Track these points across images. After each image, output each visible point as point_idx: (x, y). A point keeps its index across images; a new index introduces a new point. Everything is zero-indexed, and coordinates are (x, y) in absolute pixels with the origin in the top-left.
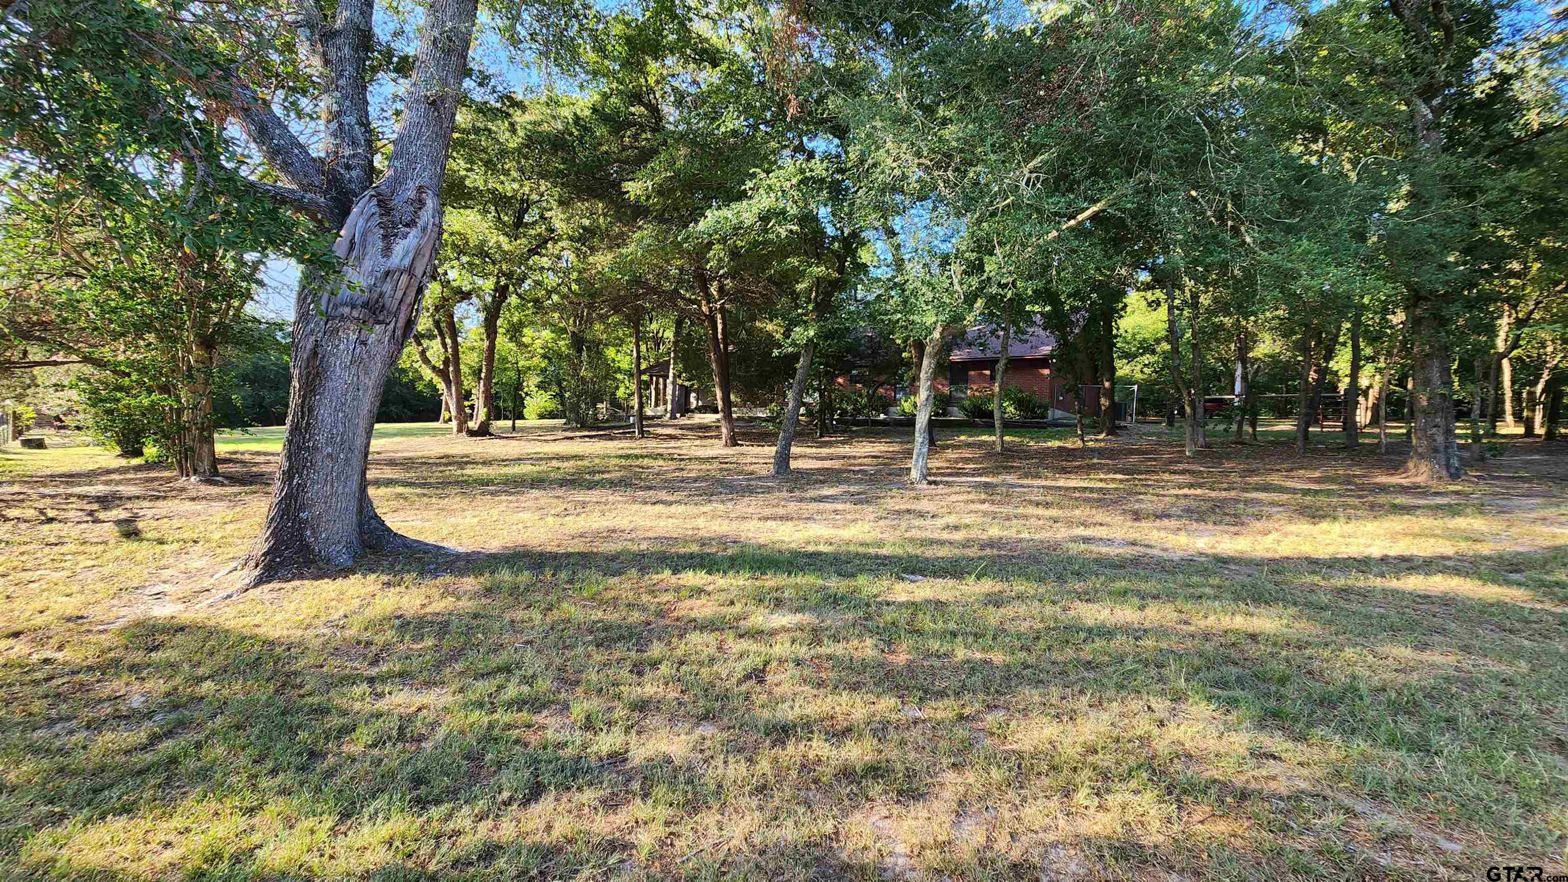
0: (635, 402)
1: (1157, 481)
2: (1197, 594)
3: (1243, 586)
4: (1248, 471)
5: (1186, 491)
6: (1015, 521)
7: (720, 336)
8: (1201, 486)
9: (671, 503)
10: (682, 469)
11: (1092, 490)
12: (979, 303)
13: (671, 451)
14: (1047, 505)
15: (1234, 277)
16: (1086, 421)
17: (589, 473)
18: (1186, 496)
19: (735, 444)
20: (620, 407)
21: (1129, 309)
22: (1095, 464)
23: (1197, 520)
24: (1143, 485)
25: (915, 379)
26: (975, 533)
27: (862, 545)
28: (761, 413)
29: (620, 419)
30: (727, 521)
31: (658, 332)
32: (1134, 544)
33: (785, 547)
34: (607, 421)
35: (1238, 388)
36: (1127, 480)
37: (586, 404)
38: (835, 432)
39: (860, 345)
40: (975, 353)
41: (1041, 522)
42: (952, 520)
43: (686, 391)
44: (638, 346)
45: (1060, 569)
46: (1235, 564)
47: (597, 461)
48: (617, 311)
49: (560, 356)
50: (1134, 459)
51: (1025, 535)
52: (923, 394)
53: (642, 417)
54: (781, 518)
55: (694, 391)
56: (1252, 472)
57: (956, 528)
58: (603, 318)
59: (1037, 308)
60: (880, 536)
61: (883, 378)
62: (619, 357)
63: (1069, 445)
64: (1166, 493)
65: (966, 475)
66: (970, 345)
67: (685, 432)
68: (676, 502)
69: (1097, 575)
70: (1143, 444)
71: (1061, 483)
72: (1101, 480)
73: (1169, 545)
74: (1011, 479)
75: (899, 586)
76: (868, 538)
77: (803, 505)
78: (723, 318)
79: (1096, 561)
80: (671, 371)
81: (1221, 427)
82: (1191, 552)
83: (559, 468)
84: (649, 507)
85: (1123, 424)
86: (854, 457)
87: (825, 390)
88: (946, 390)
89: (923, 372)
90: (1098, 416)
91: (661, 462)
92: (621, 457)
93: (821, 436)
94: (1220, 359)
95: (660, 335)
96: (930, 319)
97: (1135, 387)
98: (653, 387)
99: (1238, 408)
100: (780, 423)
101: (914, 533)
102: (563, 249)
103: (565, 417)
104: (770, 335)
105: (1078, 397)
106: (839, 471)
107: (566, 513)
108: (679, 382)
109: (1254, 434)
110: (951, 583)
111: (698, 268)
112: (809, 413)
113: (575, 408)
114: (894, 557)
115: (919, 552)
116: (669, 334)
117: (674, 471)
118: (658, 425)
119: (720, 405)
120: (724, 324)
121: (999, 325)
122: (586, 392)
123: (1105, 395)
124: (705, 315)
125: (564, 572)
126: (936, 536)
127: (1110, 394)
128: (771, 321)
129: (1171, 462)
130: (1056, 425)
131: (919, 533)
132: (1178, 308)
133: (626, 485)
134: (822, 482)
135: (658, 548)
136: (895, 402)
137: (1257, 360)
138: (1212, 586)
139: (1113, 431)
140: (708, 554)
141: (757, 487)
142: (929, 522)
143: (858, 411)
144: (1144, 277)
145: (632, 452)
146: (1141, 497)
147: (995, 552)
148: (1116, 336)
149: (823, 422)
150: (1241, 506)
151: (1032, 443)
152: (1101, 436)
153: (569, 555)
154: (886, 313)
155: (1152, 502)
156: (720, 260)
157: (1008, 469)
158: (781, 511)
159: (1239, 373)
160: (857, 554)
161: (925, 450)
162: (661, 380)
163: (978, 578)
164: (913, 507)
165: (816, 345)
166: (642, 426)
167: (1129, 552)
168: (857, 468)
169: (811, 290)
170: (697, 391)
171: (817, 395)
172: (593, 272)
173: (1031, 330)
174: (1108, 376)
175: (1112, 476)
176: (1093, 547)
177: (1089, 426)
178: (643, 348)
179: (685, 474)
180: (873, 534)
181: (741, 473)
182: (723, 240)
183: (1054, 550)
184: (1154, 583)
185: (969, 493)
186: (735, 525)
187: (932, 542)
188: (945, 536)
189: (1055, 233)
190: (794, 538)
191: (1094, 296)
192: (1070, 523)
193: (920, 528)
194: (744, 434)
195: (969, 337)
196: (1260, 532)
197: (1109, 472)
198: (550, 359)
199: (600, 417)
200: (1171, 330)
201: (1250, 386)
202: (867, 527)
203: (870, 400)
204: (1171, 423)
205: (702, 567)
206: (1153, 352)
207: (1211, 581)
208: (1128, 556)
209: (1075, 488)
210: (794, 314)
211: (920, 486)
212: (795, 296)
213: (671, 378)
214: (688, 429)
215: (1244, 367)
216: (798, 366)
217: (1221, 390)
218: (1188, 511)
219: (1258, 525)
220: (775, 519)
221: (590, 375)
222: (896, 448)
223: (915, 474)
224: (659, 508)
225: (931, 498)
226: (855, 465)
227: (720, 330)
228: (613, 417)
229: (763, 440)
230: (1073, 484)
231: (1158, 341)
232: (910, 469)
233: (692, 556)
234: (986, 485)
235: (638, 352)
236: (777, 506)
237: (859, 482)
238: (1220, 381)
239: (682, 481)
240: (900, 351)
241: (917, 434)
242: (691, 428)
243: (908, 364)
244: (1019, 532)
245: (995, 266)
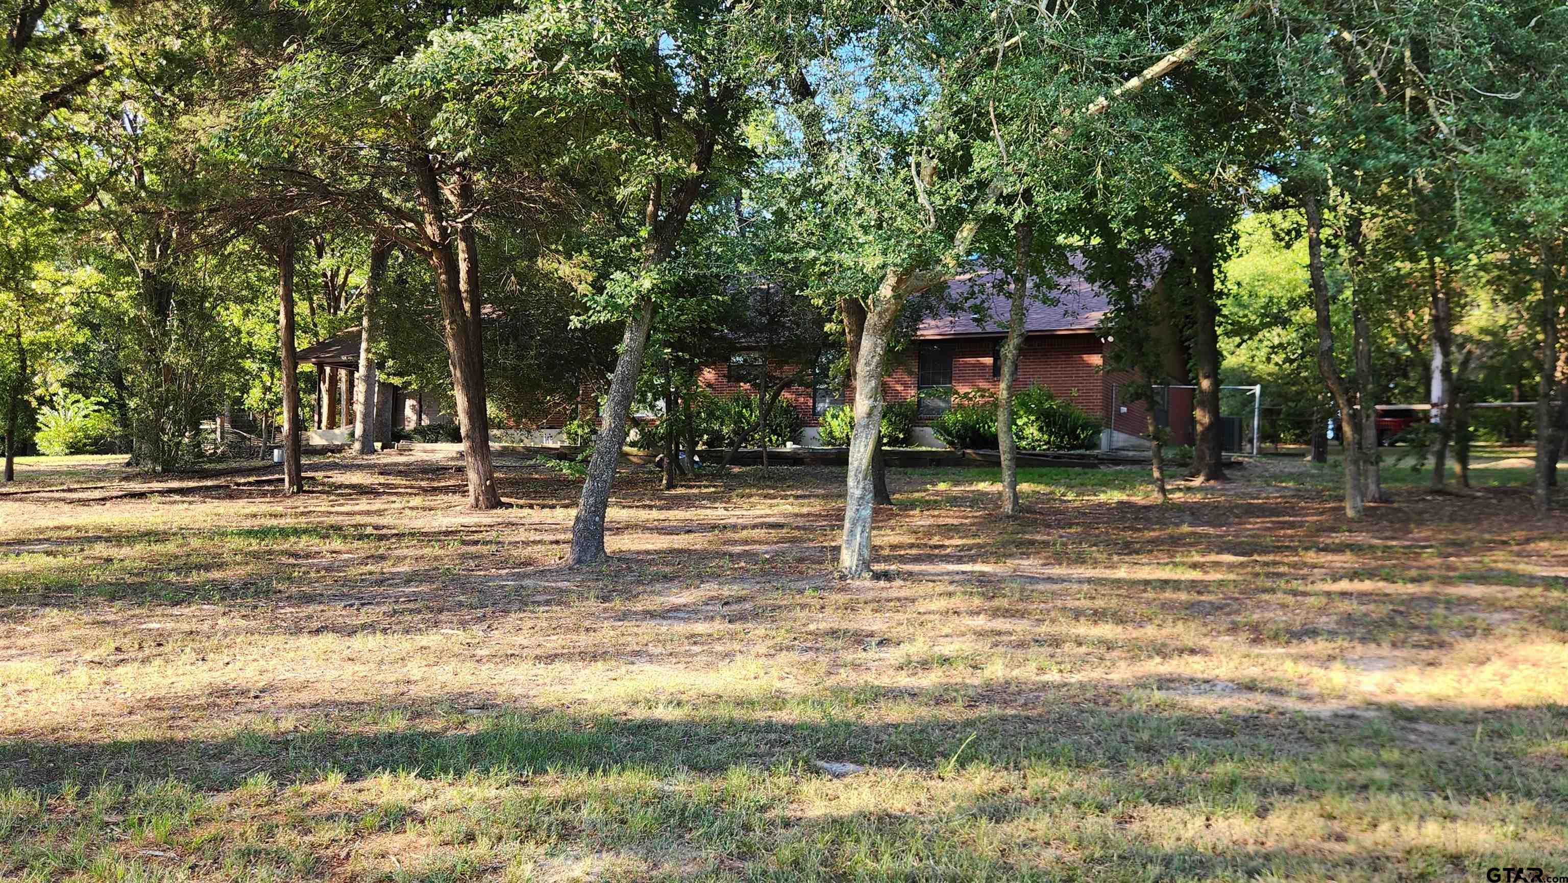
0: (284, 420)
1: (1294, 566)
2: (1361, 780)
3: (1441, 764)
4: (1454, 544)
5: (1344, 585)
6: (1035, 649)
7: (463, 286)
8: (1371, 574)
9: (352, 632)
10: (383, 558)
11: (1176, 585)
12: (966, 232)
13: (359, 519)
14: (1098, 616)
15: (1417, 191)
16: (1169, 453)
17: (177, 570)
18: (1344, 594)
19: (494, 503)
20: (252, 427)
21: (1242, 243)
22: (1183, 536)
23: (1363, 640)
24: (1267, 575)
25: (850, 374)
26: (960, 675)
27: (739, 704)
28: (553, 441)
29: (252, 453)
30: (470, 664)
31: (335, 274)
32: (1250, 687)
33: (586, 711)
34: (223, 458)
35: (1437, 388)
36: (1242, 564)
37: (177, 423)
38: (698, 477)
39: (747, 308)
40: (964, 324)
41: (1083, 649)
42: (918, 648)
43: (396, 397)
44: (290, 304)
45: (1115, 739)
46: (1429, 721)
47: (195, 543)
48: (243, 227)
49: (117, 319)
50: (1254, 525)
51: (1053, 676)
52: (862, 404)
53: (298, 447)
54: (583, 656)
55: (411, 396)
56: (1462, 547)
57: (925, 665)
58: (211, 245)
59: (1076, 240)
60: (778, 685)
61: (789, 371)
62: (249, 324)
63: (1138, 499)
64: (1309, 588)
65: (947, 559)
66: (954, 308)
67: (392, 480)
68: (364, 627)
69: (1182, 750)
70: (1272, 496)
71: (1122, 573)
72: (1194, 566)
73: (1314, 690)
74: (1030, 565)
75: (810, 787)
76: (754, 689)
77: (629, 626)
78: (470, 250)
79: (1183, 723)
80: (363, 355)
81: (1409, 462)
82: (1353, 700)
83: (109, 560)
84: (305, 640)
85: (1235, 457)
86: (734, 527)
87: (677, 394)
88: (911, 395)
89: (862, 361)
90: (1192, 443)
91: (337, 544)
92: (250, 533)
93: (670, 486)
94: (1404, 337)
95: (340, 280)
96: (871, 261)
97: (1257, 389)
98: (324, 387)
99: (1436, 428)
100: (585, 461)
101: (846, 677)
102: (124, 96)
103: (128, 449)
104: (566, 287)
105: (1152, 405)
106: (702, 556)
107: (120, 657)
108: (382, 377)
109: (1465, 476)
110: (910, 775)
111: (415, 147)
112: (648, 440)
113: (152, 431)
114: (802, 726)
115: (850, 715)
116: (359, 279)
117: (364, 562)
118: (334, 466)
119: (463, 421)
120: (472, 260)
121: (1008, 272)
122: (176, 398)
123: (1202, 404)
124: (433, 244)
125: (106, 788)
126: (885, 681)
127: (1212, 401)
128: (569, 257)
129: (1321, 529)
130: (1114, 459)
131: (853, 676)
132: (1328, 244)
133: (256, 594)
134: (666, 578)
135: (320, 726)
136: (813, 418)
137: (1468, 339)
138: (1384, 765)
139: (1218, 471)
140: (426, 735)
141: (536, 591)
142: (872, 654)
143: (742, 435)
144: (1269, 184)
145: (274, 522)
146: (1266, 597)
147: (996, 710)
148: (1220, 295)
149: (674, 458)
150: (1440, 610)
151: (1070, 496)
152: (1198, 482)
153: (118, 749)
154: (789, 248)
155: (1284, 606)
156: (458, 133)
157: (1026, 548)
158: (584, 640)
159: (1437, 361)
160: (731, 723)
161: (867, 512)
162: (343, 373)
163: (962, 763)
164: (844, 625)
165: (655, 308)
166: (299, 468)
167: (1242, 704)
168: (738, 549)
169: (647, 198)
170: (419, 396)
171: (661, 404)
172: (190, 147)
173: (1063, 282)
174: (1207, 368)
175: (1213, 557)
176: (1176, 697)
177: (1173, 462)
178: (302, 308)
179: (387, 567)
180: (763, 682)
181: (502, 563)
182: (465, 95)
183: (1106, 704)
184: (1284, 763)
185: (950, 595)
186: (486, 671)
187: (879, 695)
188: (904, 680)
189: (1102, 101)
190: (606, 693)
191: (1179, 218)
192: (1135, 651)
193: (856, 666)
194: (514, 483)
195: (954, 292)
196: (1471, 661)
197: (1208, 551)
198: (94, 328)
199: (209, 449)
200: (1316, 282)
201: (1454, 387)
202: (753, 666)
203: (765, 415)
204: (1320, 457)
205: (410, 762)
206: (1285, 322)
207: (1385, 755)
208: (1241, 713)
209: (1147, 583)
210: (615, 245)
211: (858, 583)
212: (615, 210)
213: (362, 370)
214: (400, 473)
215: (1446, 353)
216: (620, 348)
217: (1408, 394)
218: (1349, 619)
219: (1470, 647)
220: (570, 657)
221: (185, 361)
222: (816, 506)
223: (848, 559)
224: (328, 640)
225: (878, 605)
226: (735, 543)
227: (463, 275)
228: (238, 449)
229: (553, 495)
230: (1145, 573)
231: (1294, 305)
232: (837, 549)
233: (391, 740)
234: (982, 580)
235: (290, 315)
236: (576, 629)
237: (740, 577)
238: (1406, 376)
239: (380, 583)
240: (820, 321)
241: (851, 482)
242: (406, 471)
243: (836, 345)
244: (1041, 670)
245: (994, 161)
